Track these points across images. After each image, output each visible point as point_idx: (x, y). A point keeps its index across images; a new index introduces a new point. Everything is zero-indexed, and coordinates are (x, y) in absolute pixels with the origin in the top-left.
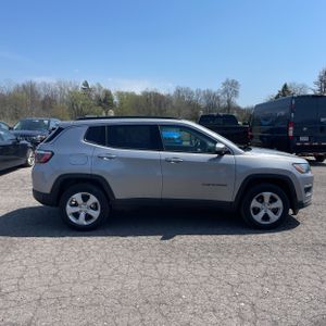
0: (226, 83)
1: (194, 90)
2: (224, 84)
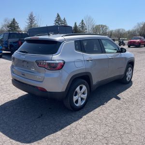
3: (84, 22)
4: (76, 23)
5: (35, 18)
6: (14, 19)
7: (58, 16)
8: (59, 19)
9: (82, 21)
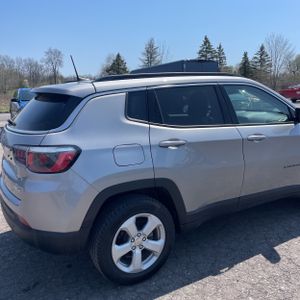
0: (50, 52)
1: (14, 58)
2: (47, 53)
3: (266, 50)
4: (245, 55)
5: (158, 50)
6: (118, 56)
7: (207, 41)
8: (209, 47)
9: (262, 48)
